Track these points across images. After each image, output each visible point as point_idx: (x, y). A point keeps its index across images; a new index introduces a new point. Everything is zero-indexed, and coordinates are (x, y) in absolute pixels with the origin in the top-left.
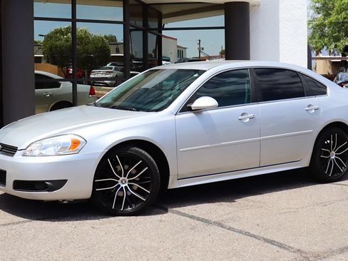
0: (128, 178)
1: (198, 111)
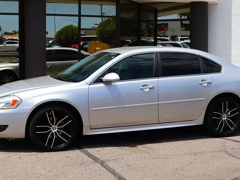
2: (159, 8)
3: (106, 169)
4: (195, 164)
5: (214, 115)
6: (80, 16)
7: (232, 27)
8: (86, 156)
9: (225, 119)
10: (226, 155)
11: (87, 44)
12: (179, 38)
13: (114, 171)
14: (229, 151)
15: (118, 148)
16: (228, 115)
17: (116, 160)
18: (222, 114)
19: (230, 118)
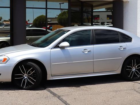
0: (28, 74)
1: (63, 48)
2: (94, 5)
3: (61, 101)
4: (116, 98)
5: (127, 68)
6: (46, 9)
7: (138, 15)
8: (49, 93)
9: (134, 70)
10: (135, 92)
11: (52, 27)
12: (106, 24)
13: (66, 102)
14: (137, 90)
15: (69, 88)
16: (136, 68)
17: (67, 95)
18: (132, 67)
19: (137, 70)
